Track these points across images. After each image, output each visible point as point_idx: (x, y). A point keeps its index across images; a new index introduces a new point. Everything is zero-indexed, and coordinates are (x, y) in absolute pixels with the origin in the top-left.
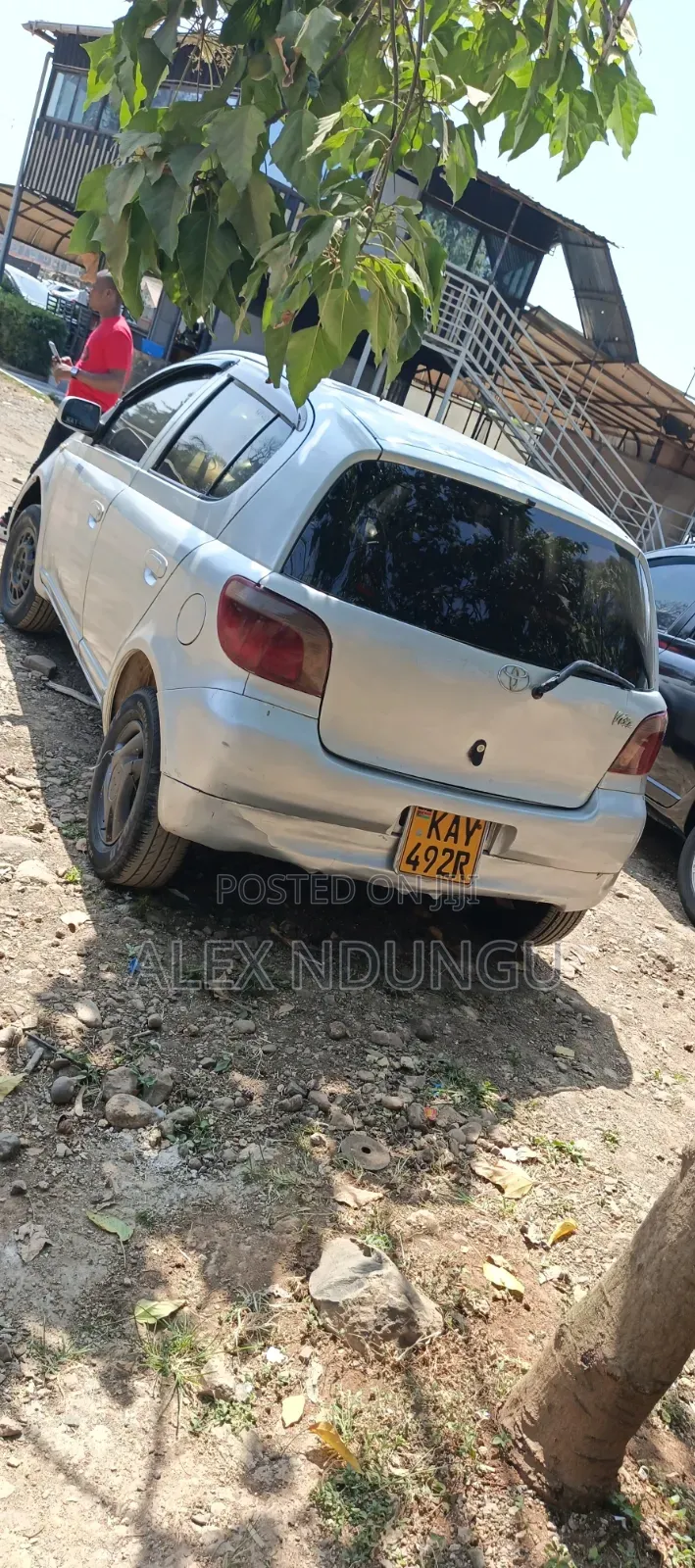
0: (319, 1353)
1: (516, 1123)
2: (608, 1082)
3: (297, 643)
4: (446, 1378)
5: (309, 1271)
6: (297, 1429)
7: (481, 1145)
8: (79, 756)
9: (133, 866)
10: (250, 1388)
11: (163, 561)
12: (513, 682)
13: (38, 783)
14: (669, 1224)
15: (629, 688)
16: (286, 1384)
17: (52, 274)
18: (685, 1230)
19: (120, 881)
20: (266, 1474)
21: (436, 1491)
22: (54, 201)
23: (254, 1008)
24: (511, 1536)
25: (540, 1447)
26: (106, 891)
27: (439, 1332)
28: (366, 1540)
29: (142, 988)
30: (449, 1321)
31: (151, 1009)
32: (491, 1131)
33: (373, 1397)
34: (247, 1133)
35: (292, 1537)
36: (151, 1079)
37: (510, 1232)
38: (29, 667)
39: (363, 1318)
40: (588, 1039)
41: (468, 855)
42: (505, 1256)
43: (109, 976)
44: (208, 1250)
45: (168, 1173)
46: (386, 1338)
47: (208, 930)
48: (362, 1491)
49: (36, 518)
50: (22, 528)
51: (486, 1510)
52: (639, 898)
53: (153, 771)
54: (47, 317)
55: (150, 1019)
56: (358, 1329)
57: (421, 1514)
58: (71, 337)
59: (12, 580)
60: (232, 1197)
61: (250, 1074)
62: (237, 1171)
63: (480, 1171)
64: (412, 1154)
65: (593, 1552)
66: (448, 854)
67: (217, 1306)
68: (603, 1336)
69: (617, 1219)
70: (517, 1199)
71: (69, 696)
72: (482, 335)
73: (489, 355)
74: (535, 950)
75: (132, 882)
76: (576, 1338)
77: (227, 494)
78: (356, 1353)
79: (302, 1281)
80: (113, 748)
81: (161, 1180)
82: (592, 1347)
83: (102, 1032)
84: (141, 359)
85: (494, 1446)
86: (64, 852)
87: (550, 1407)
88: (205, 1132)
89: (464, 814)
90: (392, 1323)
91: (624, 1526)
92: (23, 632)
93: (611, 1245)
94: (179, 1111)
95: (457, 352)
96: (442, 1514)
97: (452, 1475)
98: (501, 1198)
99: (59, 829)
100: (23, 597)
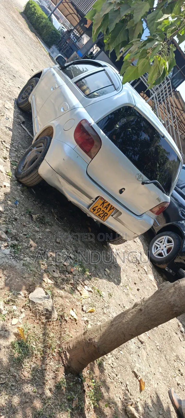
0: (25, 312)
1: (90, 281)
2: (114, 282)
3: (92, 143)
4: (53, 331)
5: (30, 292)
6: (14, 326)
7: (81, 283)
8: (22, 146)
9: (26, 179)
10: (6, 312)
11: (68, 107)
12: (139, 178)
13: (10, 147)
14: (124, 318)
15: (164, 193)
16: (15, 315)
17: (62, 22)
18: (128, 321)
19: (22, 181)
20: (3, 333)
21: (41, 354)
22: (72, 3)
23: (41, 226)
24: (54, 372)
25: (69, 355)
26: (16, 182)
27: (56, 320)
28: (20, 358)
29: (16, 209)
30: (59, 318)
31: (16, 215)
32: (84, 281)
33: (34, 327)
34: (27, 254)
35: (3, 350)
36: (10, 231)
37: (79, 305)
38: (18, 118)
39: (40, 309)
40: (114, 270)
41: (107, 214)
42: (76, 310)
43: (9, 202)
44: (9, 277)
45: (5, 255)
46: (43, 315)
47: (37, 203)
48: (24, 347)
49: (37, 82)
50: (32, 82)
51: (51, 364)
52: (138, 244)
53: (42, 158)
54: (57, 32)
55: (15, 217)
56: (37, 310)
57: (35, 358)
58: (60, 41)
59: (23, 94)
60: (19, 267)
61: (34, 241)
62: (22, 262)
63: (78, 288)
64: (64, 277)
65: (72, 384)
66: (103, 212)
67: (6, 290)
68: (96, 336)
69: (105, 313)
70: (84, 299)
71: (25, 130)
72: (162, 91)
73: (161, 97)
74: (110, 244)
75: (24, 182)
76: (89, 334)
77: (91, 98)
78: (34, 316)
79: (28, 294)
80: (33, 148)
81: (3, 256)
82: (92, 338)
83: (3, 215)
84: (76, 55)
85: (58, 350)
86: (10, 167)
87: (76, 347)
88: (18, 249)
89: (111, 204)
90: (46, 313)
91: (80, 381)
92: (20, 109)
93: (101, 319)
94: (14, 241)
95: (154, 92)
96: (40, 360)
97: (46, 352)
98: (80, 296)
99: (11, 161)
100: (24, 100)
